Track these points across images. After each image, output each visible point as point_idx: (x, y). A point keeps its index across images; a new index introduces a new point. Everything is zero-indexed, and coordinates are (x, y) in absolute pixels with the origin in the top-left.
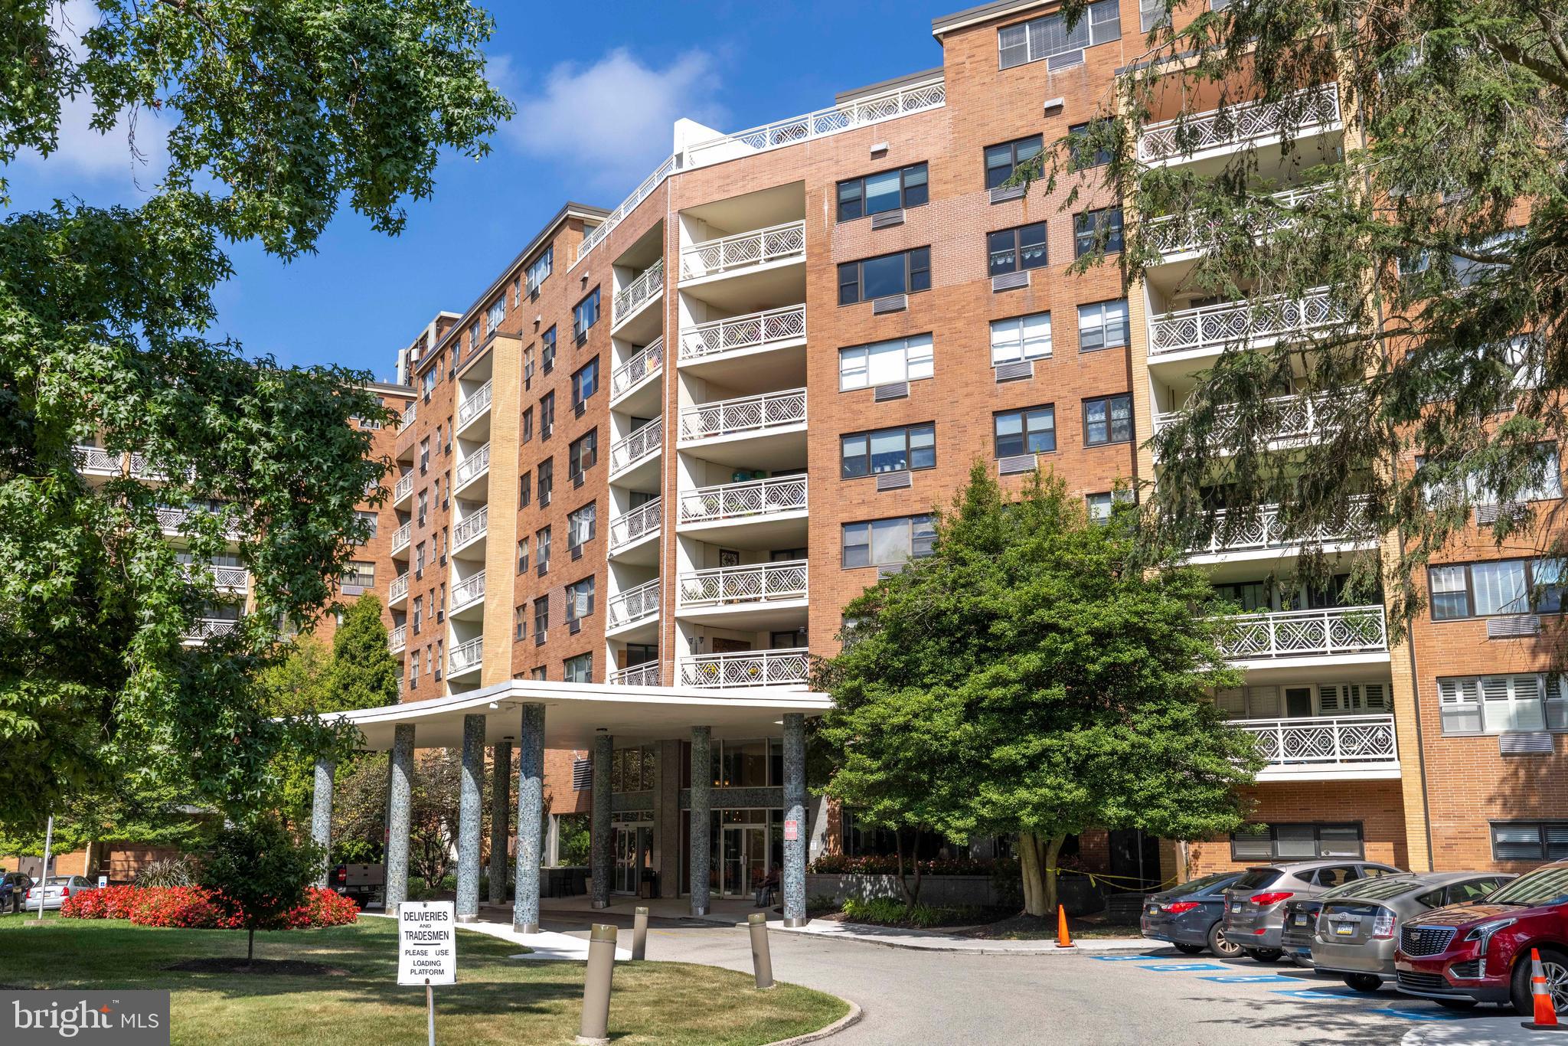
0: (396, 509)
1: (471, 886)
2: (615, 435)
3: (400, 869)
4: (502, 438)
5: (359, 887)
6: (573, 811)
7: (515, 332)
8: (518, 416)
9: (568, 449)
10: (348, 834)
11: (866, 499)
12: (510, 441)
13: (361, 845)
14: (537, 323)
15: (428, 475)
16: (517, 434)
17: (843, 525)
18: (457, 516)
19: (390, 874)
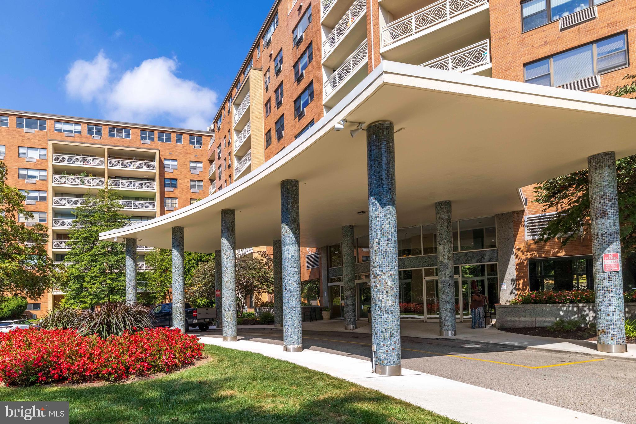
0: (209, 179)
1: (296, 322)
2: (325, 78)
3: (231, 309)
4: (256, 117)
5: (204, 319)
6: (308, 279)
7: (259, 67)
8: (262, 106)
9: (293, 103)
10: (197, 294)
11: (548, 40)
12: (259, 118)
13: (204, 300)
14: (271, 55)
15: (221, 158)
16: (262, 115)
17: (525, 65)
18: (235, 163)
19: (224, 313)
